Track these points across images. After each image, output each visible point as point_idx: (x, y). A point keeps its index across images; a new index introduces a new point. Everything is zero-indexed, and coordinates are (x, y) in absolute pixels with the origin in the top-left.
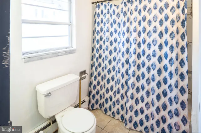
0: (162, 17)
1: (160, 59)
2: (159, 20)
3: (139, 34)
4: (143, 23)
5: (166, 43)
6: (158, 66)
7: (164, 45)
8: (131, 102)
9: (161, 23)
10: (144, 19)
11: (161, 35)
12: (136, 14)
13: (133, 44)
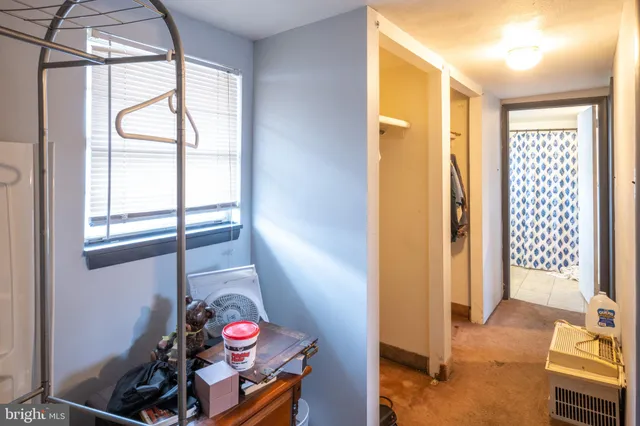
0: (563, 154)
1: (562, 195)
2: (560, 157)
3: (538, 171)
4: (542, 160)
5: (568, 180)
6: (560, 202)
7: (565, 181)
8: (531, 241)
9: (562, 160)
10: (544, 156)
11: (562, 172)
12: (533, 150)
13: (531, 181)
